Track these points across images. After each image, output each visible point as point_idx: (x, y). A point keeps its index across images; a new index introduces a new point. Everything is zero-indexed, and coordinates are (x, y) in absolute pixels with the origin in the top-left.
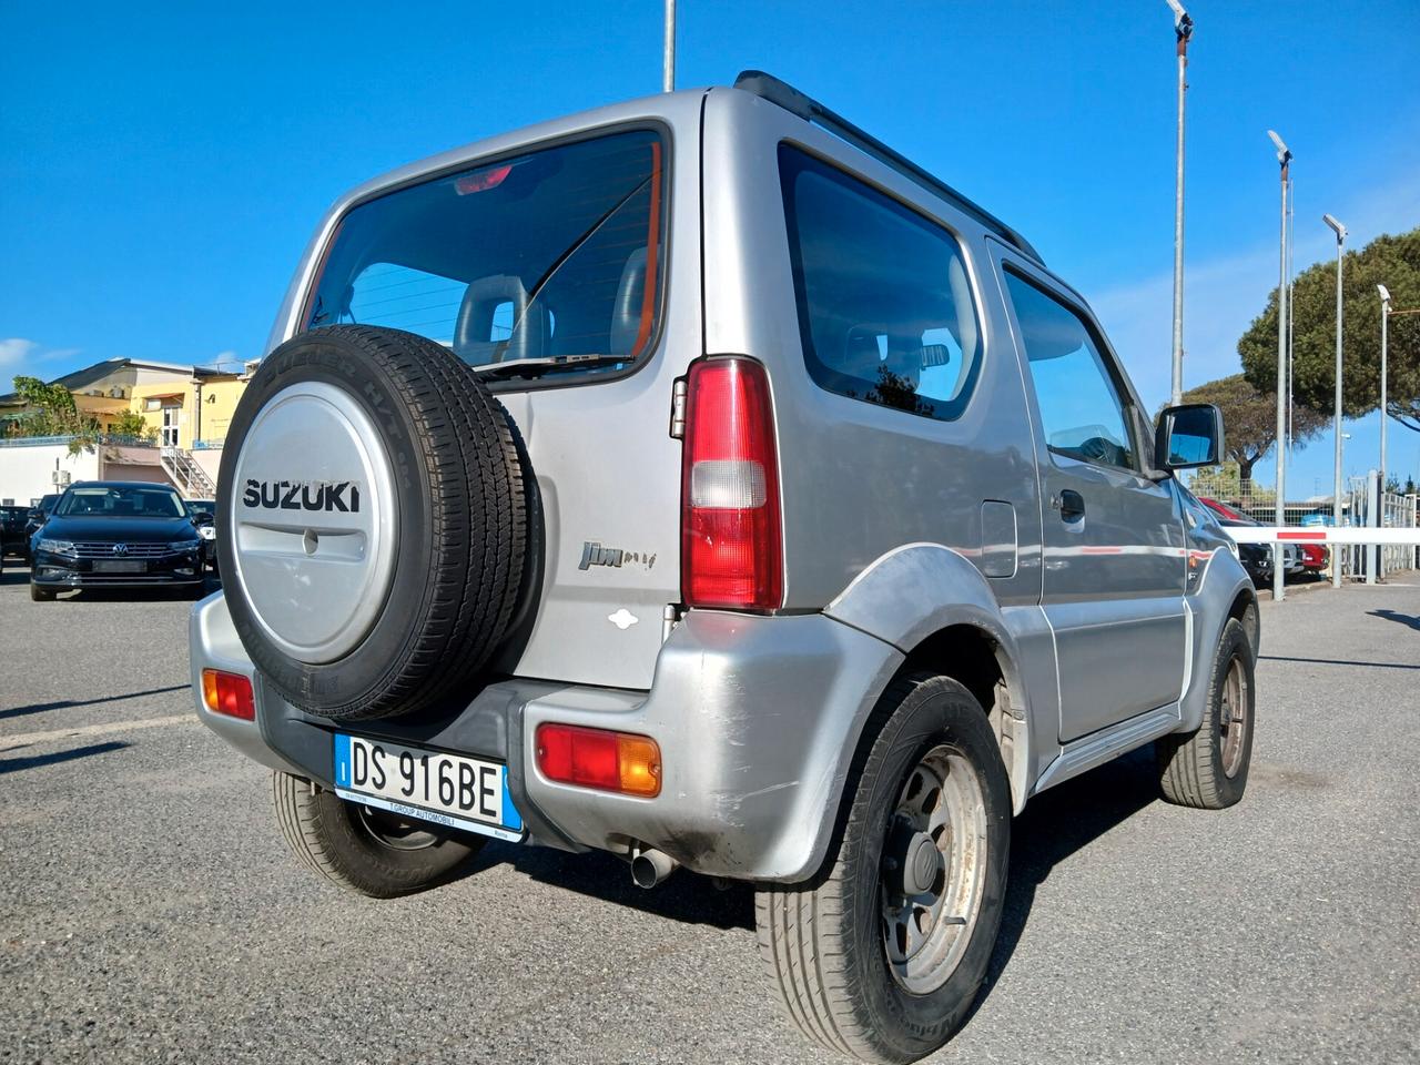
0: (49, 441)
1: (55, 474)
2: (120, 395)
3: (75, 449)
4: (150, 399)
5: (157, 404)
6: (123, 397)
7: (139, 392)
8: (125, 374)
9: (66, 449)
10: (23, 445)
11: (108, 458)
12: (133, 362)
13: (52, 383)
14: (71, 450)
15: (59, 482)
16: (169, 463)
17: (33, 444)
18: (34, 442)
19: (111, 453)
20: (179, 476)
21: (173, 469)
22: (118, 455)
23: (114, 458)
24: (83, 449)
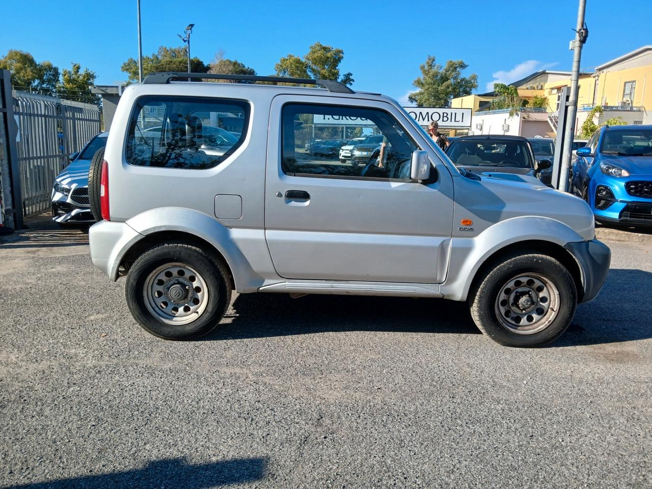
0: (503, 111)
1: (503, 125)
2: (540, 88)
3: (511, 114)
4: (552, 89)
5: (555, 91)
6: (542, 89)
7: (547, 86)
8: (543, 77)
9: (508, 114)
10: (494, 113)
11: (524, 118)
12: (547, 72)
13: (509, 86)
14: (510, 115)
15: (505, 129)
16: (551, 120)
17: (499, 113)
18: (499, 112)
19: (526, 116)
20: (554, 125)
21: (552, 122)
22: (528, 116)
23: (526, 118)
24: (515, 114)
